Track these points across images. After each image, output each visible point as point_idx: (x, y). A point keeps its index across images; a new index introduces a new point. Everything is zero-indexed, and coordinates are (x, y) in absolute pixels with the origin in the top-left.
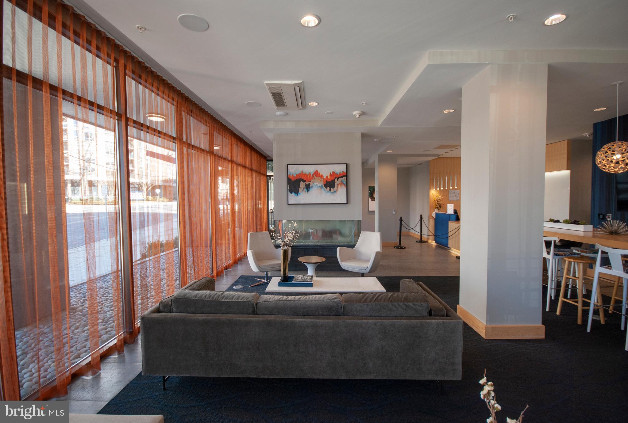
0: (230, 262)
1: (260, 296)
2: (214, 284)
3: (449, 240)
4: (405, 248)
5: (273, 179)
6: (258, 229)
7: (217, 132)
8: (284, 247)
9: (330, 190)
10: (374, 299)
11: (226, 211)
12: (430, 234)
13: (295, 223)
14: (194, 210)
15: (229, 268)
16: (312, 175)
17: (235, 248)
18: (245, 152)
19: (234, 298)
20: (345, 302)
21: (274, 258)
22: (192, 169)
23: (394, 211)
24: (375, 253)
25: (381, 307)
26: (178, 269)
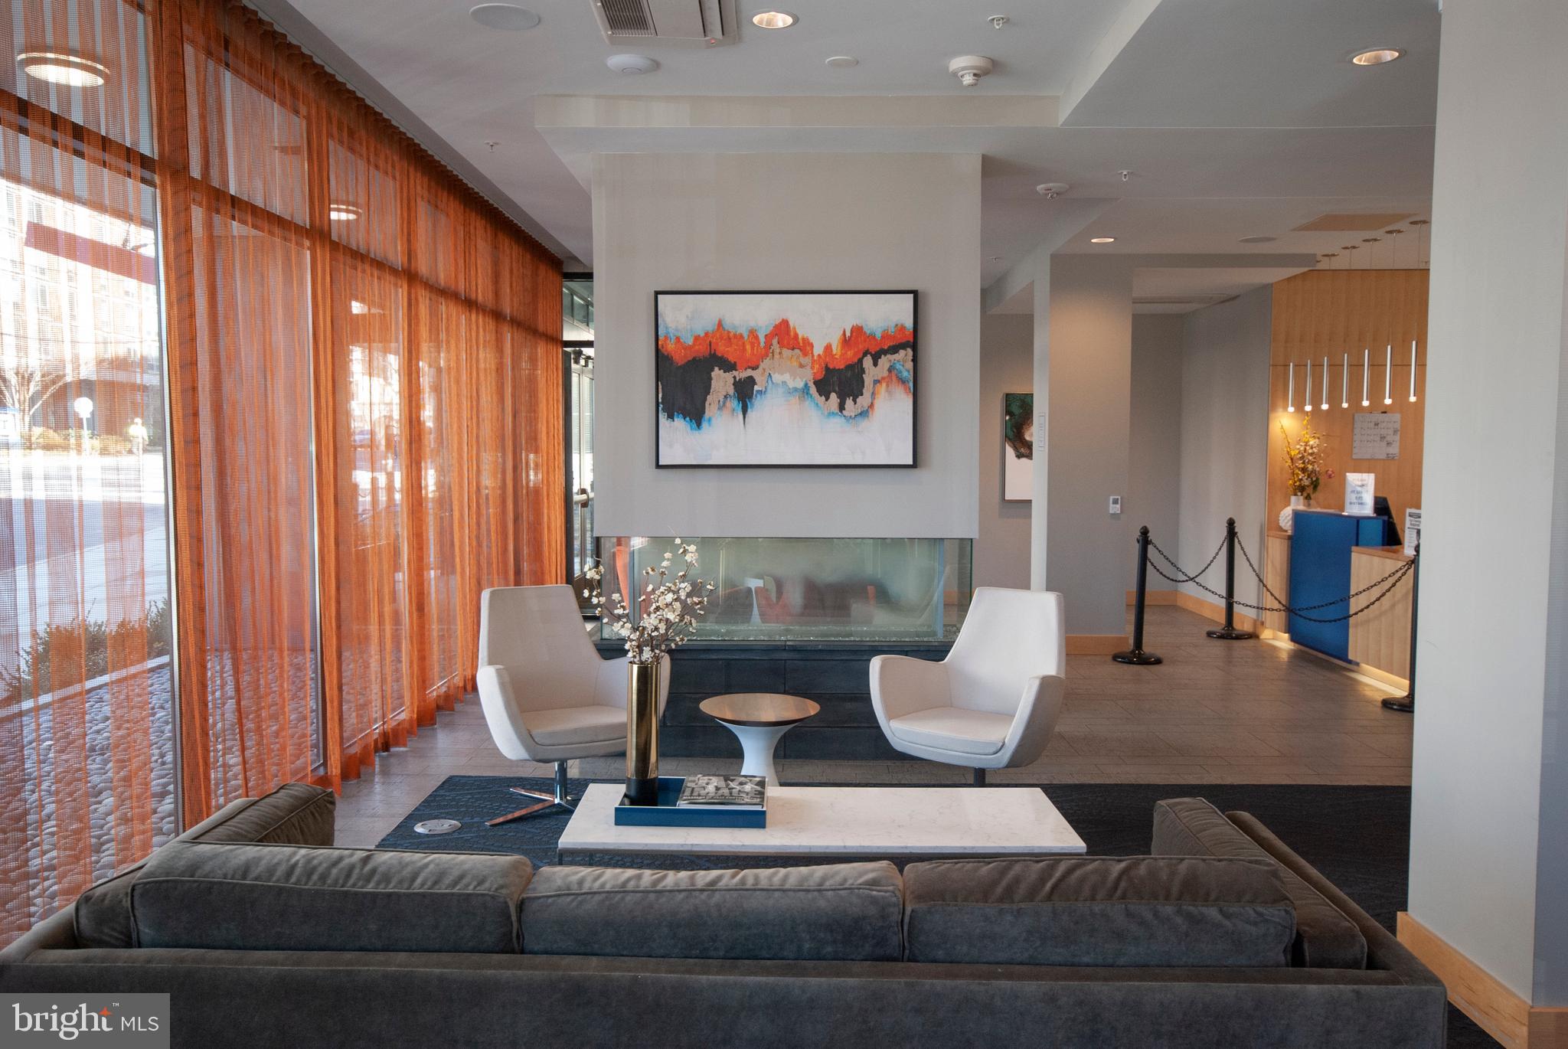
0: (403, 716)
1: (536, 868)
2: (331, 813)
3: (1351, 631)
4: (1158, 662)
5: (588, 358)
6: (526, 577)
7: (341, 142)
8: (641, 652)
9: (842, 407)
10: (1049, 885)
11: (383, 497)
12: (1270, 602)
13: (692, 548)
14: (242, 489)
15: (397, 744)
16: (762, 340)
17: (423, 658)
18: (468, 237)
19: (419, 881)
20: (919, 898)
21: (597, 700)
22: (232, 304)
23: (1115, 502)
24: (1035, 685)
25: (1077, 923)
26: (169, 745)
